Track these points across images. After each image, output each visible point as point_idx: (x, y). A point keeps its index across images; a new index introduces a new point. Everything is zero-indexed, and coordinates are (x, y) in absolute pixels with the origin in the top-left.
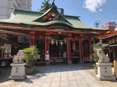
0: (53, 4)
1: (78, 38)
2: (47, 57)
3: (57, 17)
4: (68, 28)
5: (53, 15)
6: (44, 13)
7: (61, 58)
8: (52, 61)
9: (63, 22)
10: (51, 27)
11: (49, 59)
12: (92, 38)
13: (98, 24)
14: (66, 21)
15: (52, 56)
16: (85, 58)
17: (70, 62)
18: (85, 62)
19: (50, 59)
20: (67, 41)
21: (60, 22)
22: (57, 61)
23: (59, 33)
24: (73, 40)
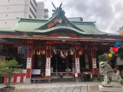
2: (48, 72)
4: (74, 35)
6: (48, 21)
9: (68, 28)
15: (57, 70)
21: (64, 27)
23: (63, 41)
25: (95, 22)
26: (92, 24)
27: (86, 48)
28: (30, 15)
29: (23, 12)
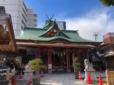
3: (58, 34)
7: (62, 67)
8: (54, 70)
9: (63, 37)
10: (53, 42)
11: (51, 68)
13: (97, 35)
15: (54, 65)
20: (66, 53)
21: (60, 37)
22: (59, 70)
24: (71, 52)
25: (78, 31)
26: (75, 32)
27: (74, 50)
28: (22, 20)
29: (17, 17)
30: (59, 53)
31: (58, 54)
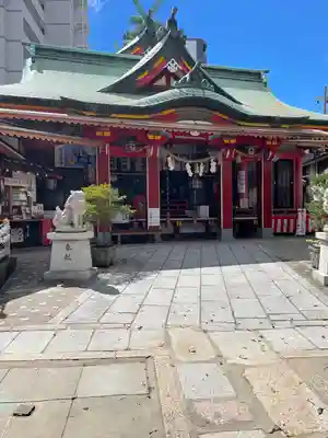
0: (173, 22)
1: (258, 151)
2: (154, 216)
3: (187, 76)
4: (226, 117)
5: (173, 67)
8: (170, 230)
9: (211, 94)
10: (166, 113)
11: (158, 224)
12: (307, 152)
14: (218, 90)
15: (168, 214)
16: (279, 221)
17: (227, 233)
18: (276, 234)
19: (161, 222)
20: (221, 163)
21: (199, 93)
22: (184, 230)
23: (196, 134)
24: (239, 160)
25: (267, 72)
26: (256, 77)
27: (251, 153)
30: (192, 166)
31: (188, 167)
